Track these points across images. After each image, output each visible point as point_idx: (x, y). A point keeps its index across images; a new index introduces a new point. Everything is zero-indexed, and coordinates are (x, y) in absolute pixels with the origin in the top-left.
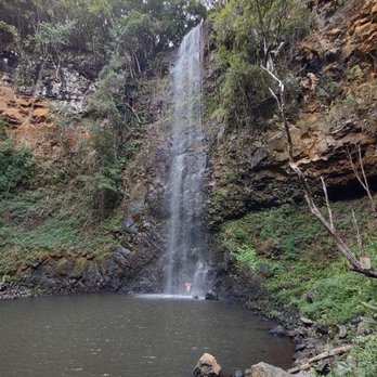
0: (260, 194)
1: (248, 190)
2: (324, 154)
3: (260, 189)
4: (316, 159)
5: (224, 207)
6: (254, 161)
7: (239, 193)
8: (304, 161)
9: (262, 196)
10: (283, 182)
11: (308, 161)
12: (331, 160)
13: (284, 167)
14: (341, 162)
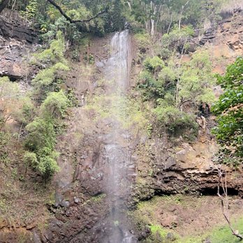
0: (165, 185)
1: (159, 182)
2: (207, 170)
3: (166, 182)
4: (202, 172)
5: (142, 192)
6: (167, 165)
7: (153, 184)
8: (196, 171)
9: (166, 187)
10: (181, 181)
11: (198, 172)
12: (210, 174)
13: (184, 172)
14: (214, 176)
